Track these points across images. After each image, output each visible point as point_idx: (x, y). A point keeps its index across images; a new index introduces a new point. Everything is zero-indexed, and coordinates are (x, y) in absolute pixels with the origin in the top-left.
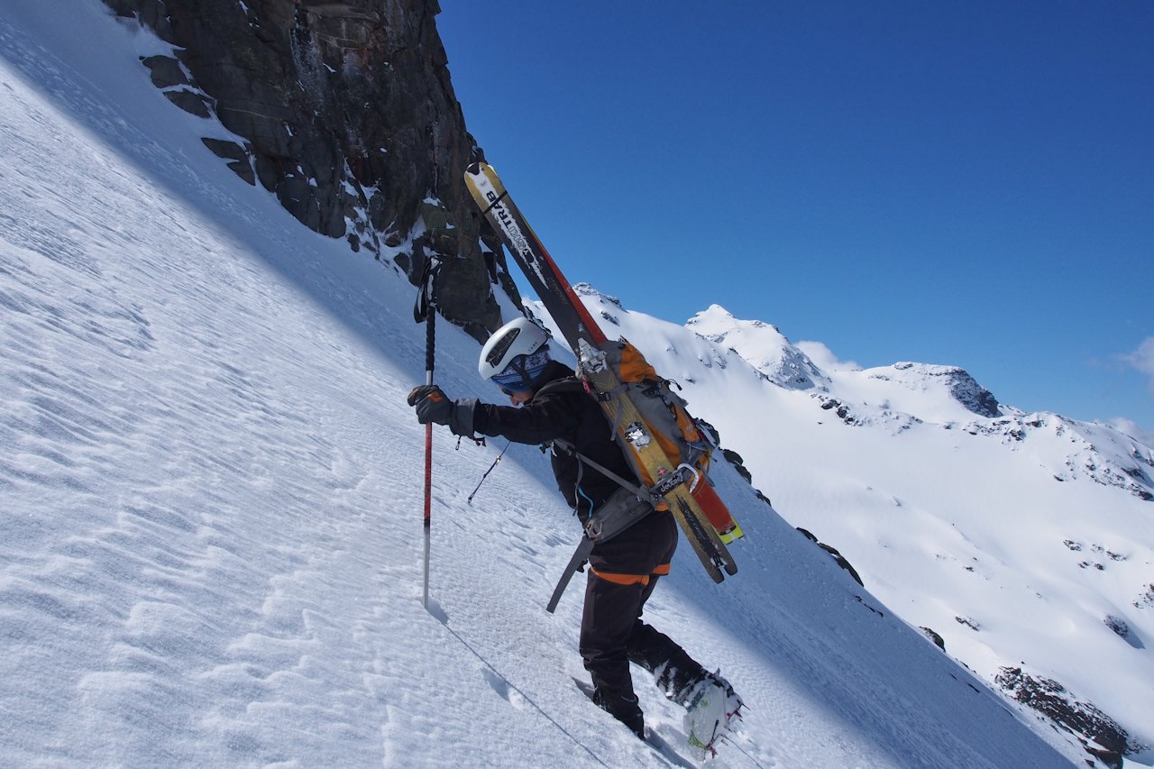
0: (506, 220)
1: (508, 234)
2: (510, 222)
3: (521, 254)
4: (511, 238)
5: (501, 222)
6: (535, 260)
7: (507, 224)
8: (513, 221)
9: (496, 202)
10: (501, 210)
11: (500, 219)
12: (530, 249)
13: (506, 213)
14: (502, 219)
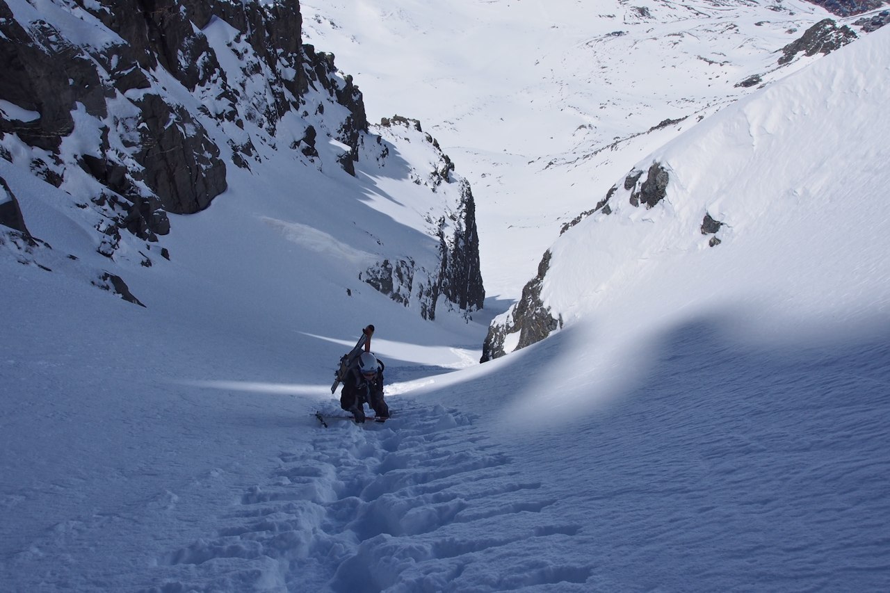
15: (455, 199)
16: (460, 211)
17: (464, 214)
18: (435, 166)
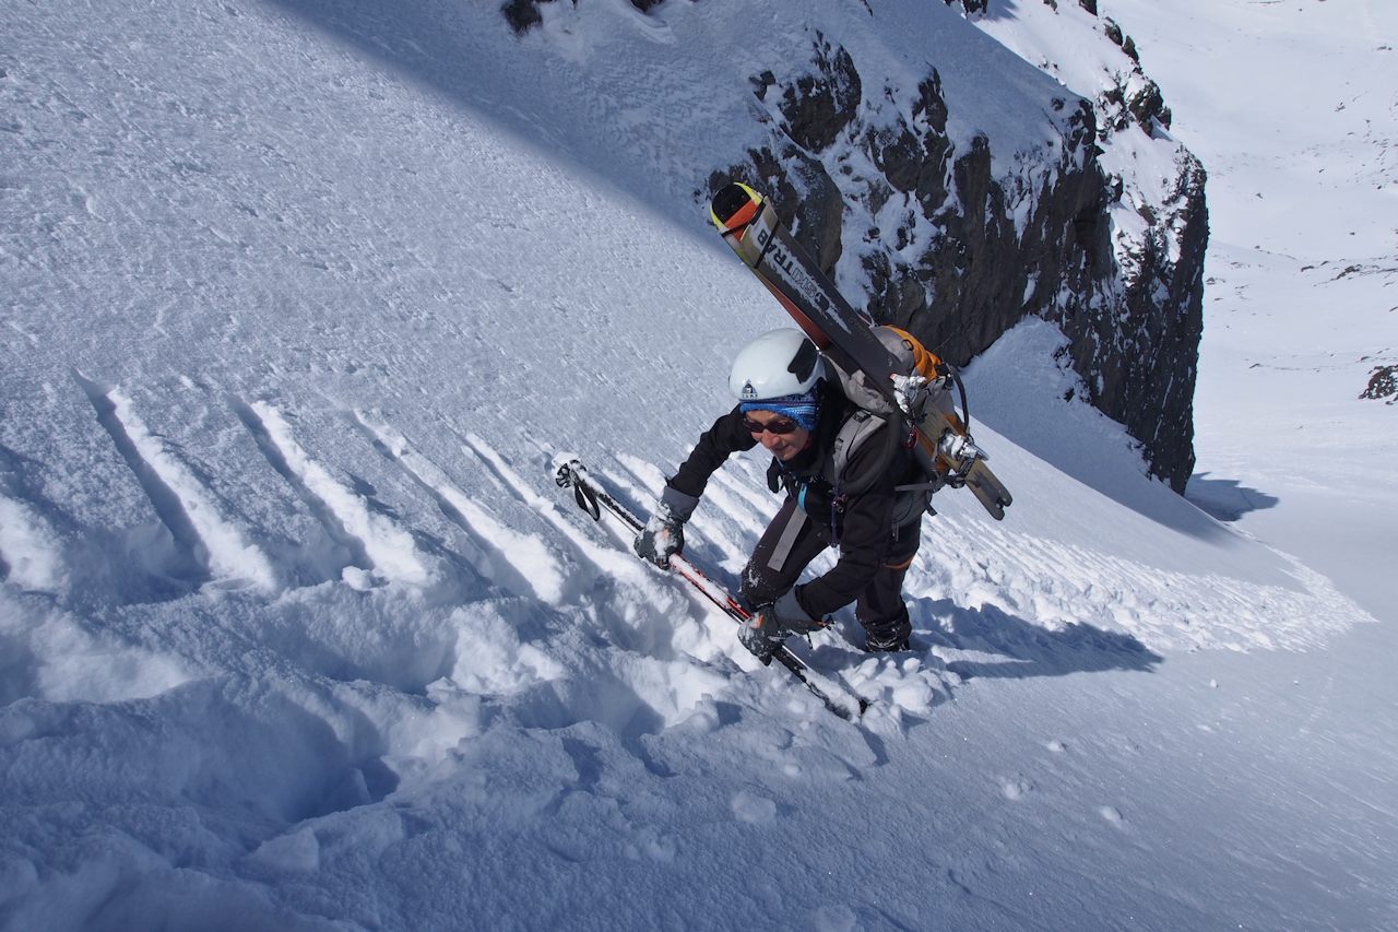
0: (785, 264)
1: (793, 284)
2: (791, 264)
3: (814, 305)
4: (798, 287)
5: (780, 270)
6: (831, 303)
7: (787, 270)
8: (794, 260)
9: (769, 242)
10: (776, 251)
11: (776, 264)
12: (822, 291)
13: (783, 252)
14: (780, 264)
15: (1160, 177)
16: (1172, 209)
17: (1179, 223)
18: (1117, 80)
